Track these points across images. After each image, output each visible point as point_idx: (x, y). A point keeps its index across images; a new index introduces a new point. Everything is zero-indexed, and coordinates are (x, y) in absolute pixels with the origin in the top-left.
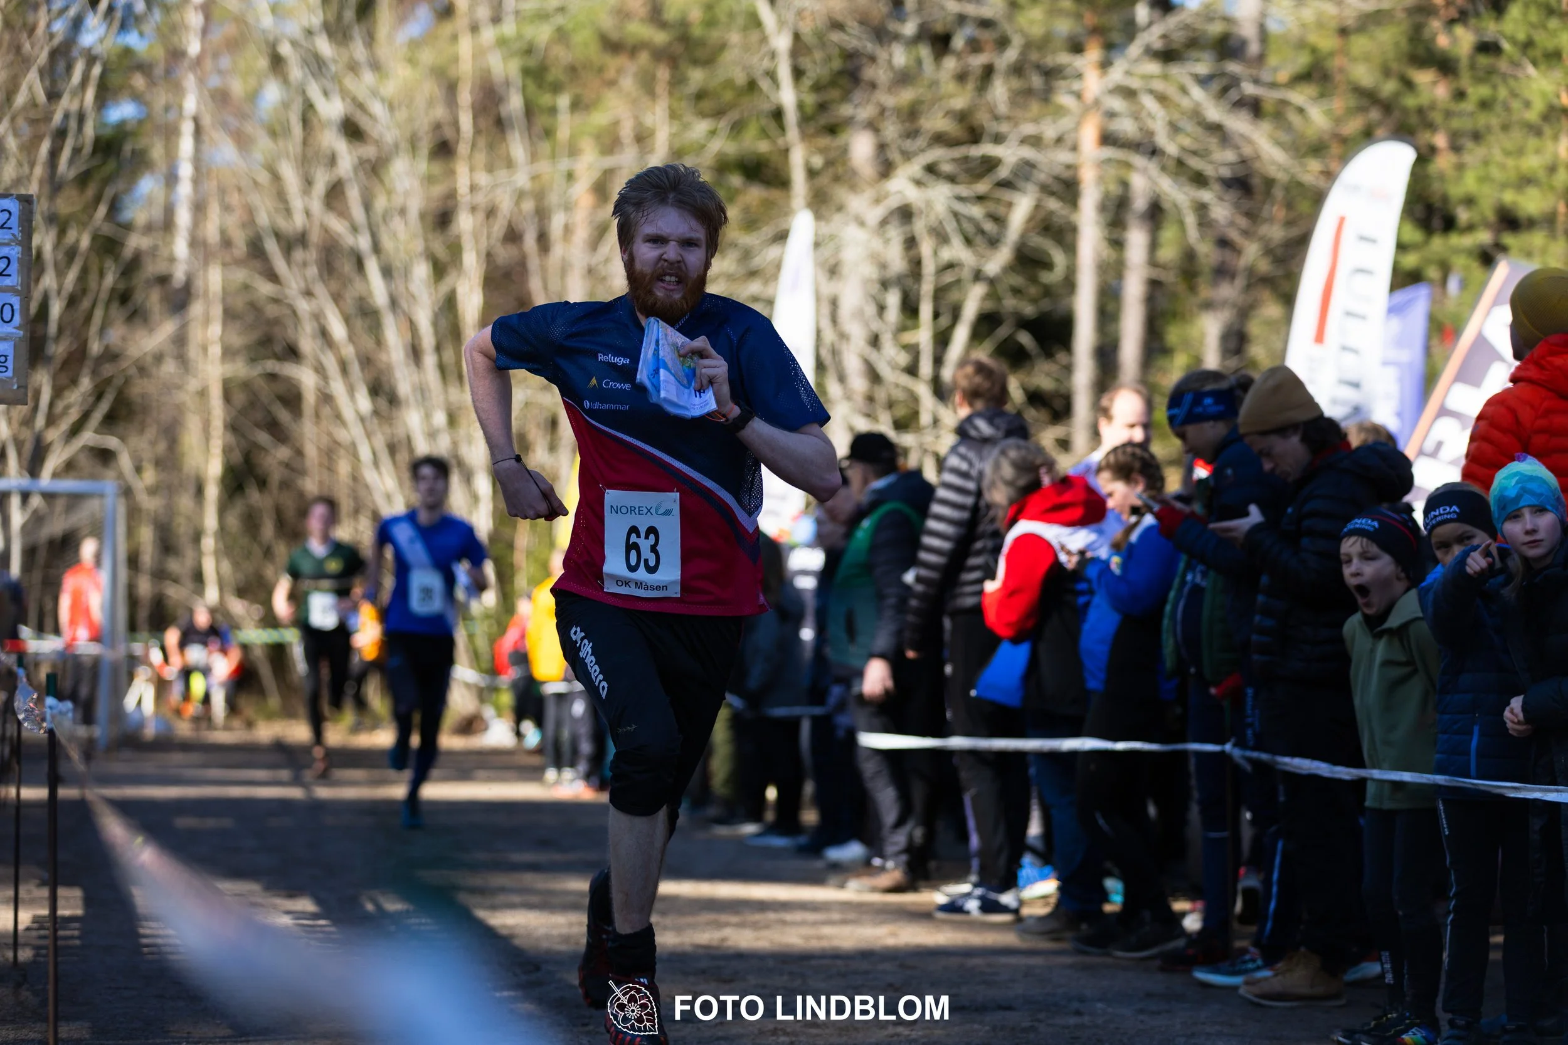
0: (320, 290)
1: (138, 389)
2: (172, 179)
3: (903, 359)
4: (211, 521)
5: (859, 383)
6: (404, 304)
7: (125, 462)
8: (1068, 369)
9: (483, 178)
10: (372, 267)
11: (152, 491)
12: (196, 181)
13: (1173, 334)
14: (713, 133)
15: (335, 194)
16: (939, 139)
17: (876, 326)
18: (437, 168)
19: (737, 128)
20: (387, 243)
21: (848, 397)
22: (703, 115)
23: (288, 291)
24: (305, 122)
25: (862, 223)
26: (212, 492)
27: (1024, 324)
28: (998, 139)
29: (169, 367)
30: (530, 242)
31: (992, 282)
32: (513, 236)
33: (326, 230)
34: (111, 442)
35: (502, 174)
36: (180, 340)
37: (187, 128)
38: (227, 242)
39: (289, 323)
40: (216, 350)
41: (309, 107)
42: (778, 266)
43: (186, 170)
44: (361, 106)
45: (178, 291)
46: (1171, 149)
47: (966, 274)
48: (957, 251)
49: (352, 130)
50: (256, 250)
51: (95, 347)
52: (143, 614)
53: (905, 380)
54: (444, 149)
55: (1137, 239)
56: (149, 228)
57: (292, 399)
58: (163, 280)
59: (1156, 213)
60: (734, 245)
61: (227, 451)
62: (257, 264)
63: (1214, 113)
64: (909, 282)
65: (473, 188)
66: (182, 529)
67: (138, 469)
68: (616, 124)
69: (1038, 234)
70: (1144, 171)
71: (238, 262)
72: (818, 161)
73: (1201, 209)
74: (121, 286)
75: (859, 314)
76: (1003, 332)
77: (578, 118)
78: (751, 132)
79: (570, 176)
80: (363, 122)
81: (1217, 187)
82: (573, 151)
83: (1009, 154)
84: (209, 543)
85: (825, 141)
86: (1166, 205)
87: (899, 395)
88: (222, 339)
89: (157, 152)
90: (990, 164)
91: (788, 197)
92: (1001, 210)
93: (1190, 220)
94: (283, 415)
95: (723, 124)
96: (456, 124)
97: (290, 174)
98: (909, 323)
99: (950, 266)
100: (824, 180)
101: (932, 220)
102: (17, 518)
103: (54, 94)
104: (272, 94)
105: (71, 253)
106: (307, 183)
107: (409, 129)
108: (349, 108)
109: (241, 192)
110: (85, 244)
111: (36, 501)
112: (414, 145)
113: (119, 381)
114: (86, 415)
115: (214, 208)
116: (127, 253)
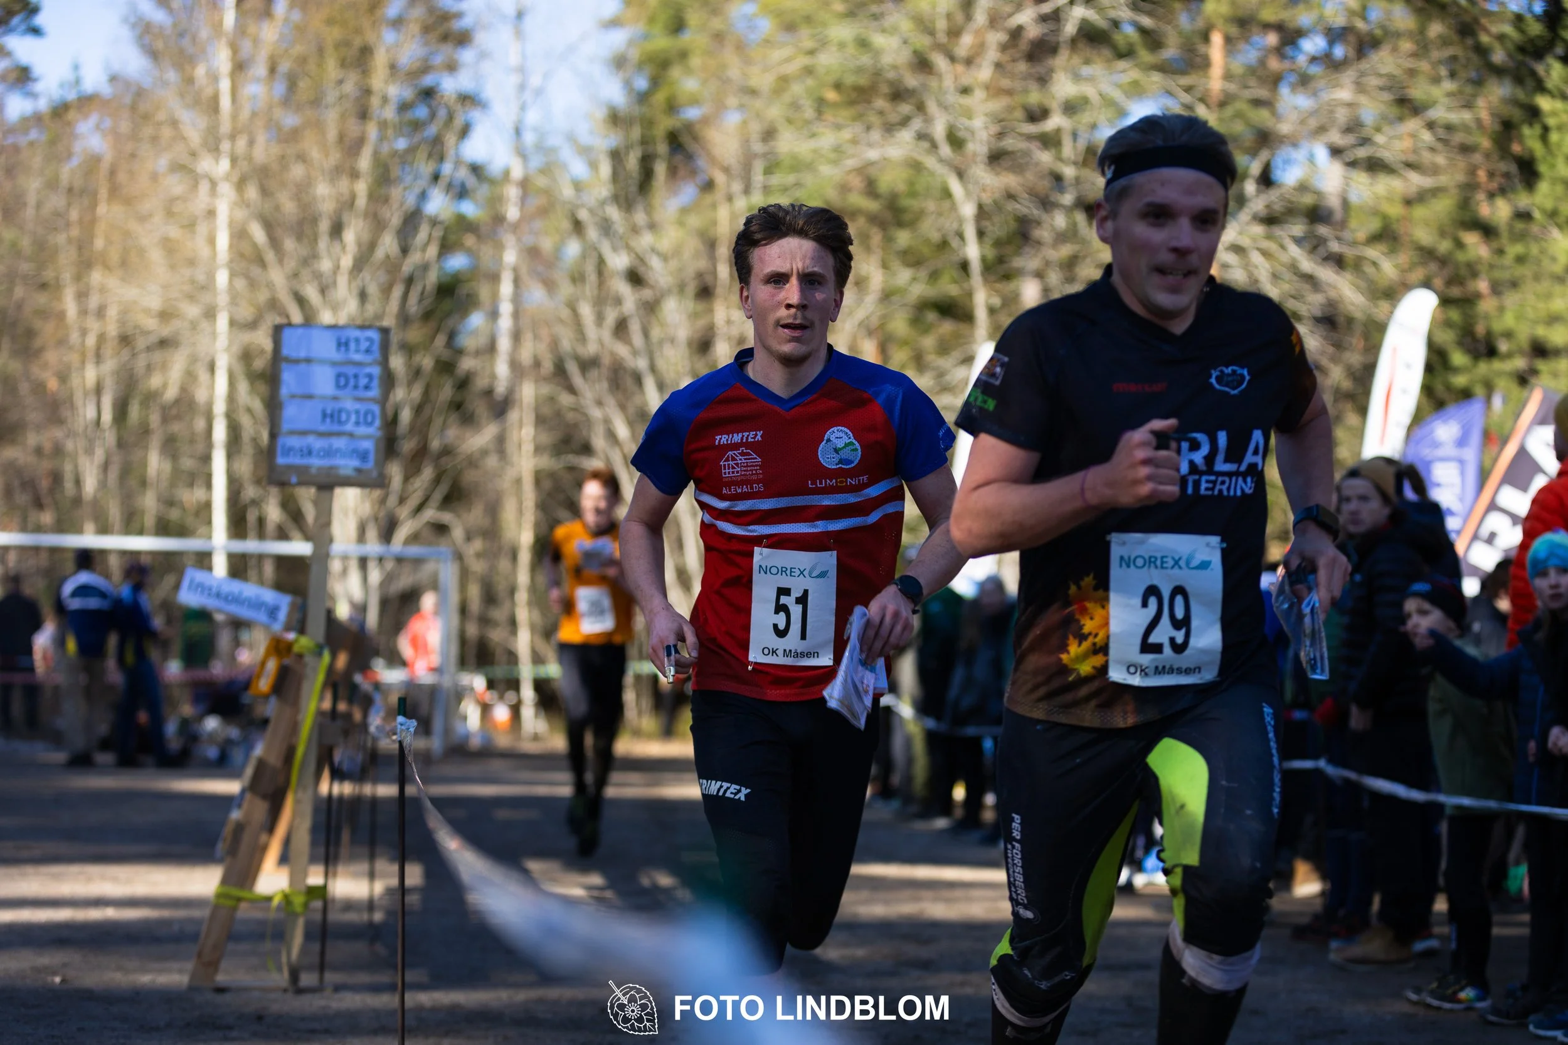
0: (609, 401)
1: (470, 477)
2: (494, 315)
4: (523, 579)
7: (458, 533)
11: (479, 555)
12: (514, 316)
14: (914, 279)
15: (621, 328)
18: (701, 306)
19: (934, 276)
20: (661, 364)
22: (907, 266)
23: (582, 401)
24: (598, 271)
26: (525, 557)
29: (492, 462)
33: (612, 354)
34: (448, 517)
36: (501, 441)
37: (508, 276)
38: (537, 364)
39: (585, 426)
40: (528, 447)
41: (601, 261)
43: (506, 308)
44: (641, 260)
45: (500, 401)
49: (635, 278)
50: (560, 372)
51: (435, 444)
54: (705, 292)
56: (478, 353)
58: (489, 392)
61: (537, 525)
62: (560, 380)
63: (1307, 265)
65: (729, 322)
66: (501, 587)
67: (468, 539)
71: (549, 379)
72: (996, 302)
74: (456, 398)
78: (945, 279)
80: (644, 272)
84: (522, 596)
85: (1003, 284)
88: (533, 438)
89: (484, 294)
91: (973, 327)
95: (923, 274)
96: (714, 273)
97: (586, 311)
100: (1001, 317)
102: (375, 576)
103: (405, 250)
104: (573, 249)
105: (417, 373)
106: (600, 318)
107: (679, 275)
108: (632, 261)
109: (549, 325)
110: (428, 365)
111: (389, 563)
112: (682, 289)
113: (453, 471)
114: (428, 497)
115: (528, 337)
116: (460, 372)
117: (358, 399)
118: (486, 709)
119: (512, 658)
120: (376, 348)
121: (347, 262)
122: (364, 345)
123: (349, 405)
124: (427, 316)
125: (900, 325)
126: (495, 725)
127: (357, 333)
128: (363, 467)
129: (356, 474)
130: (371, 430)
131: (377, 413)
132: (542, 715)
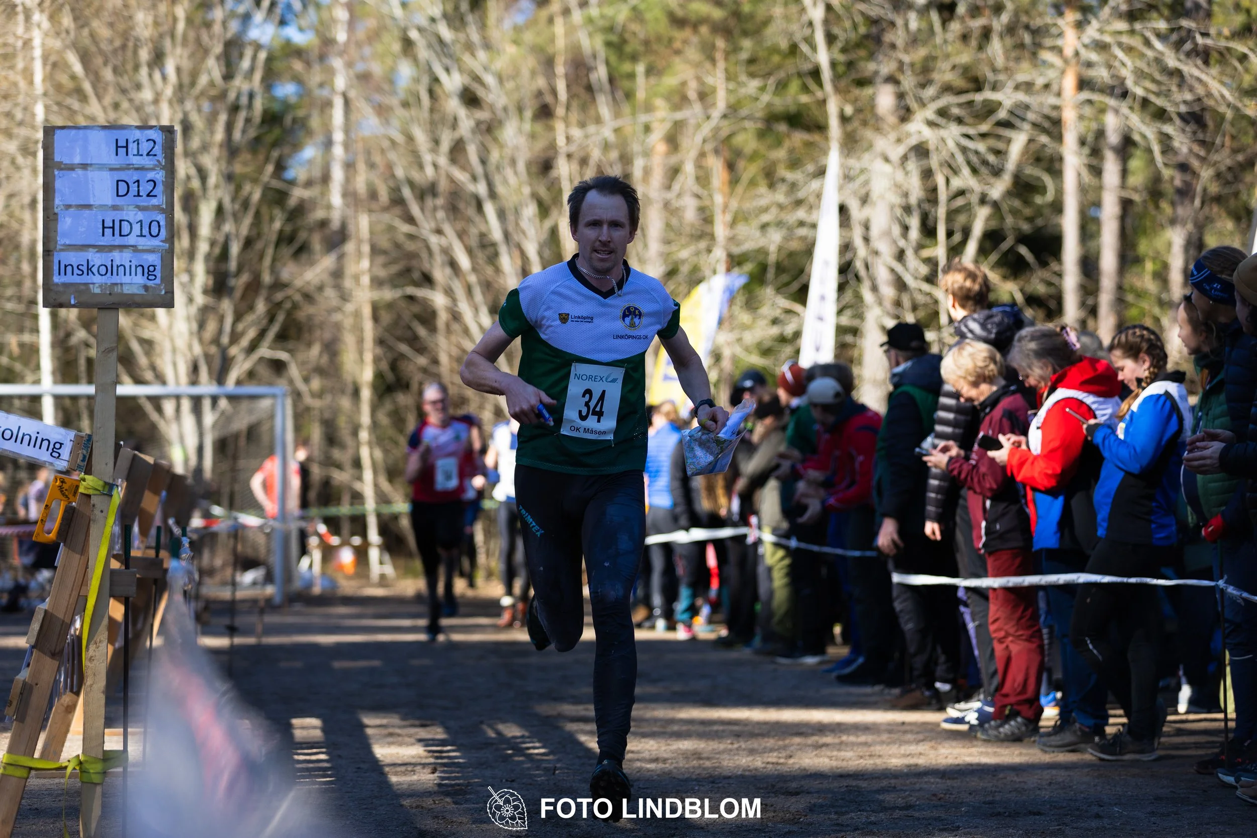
0: (448, 229)
1: (304, 312)
2: (328, 144)
3: (924, 270)
4: (365, 418)
5: (888, 291)
6: (516, 237)
7: (294, 371)
8: (1060, 275)
9: (576, 132)
10: (489, 209)
11: (319, 395)
12: (347, 145)
13: (1143, 247)
14: (763, 89)
15: (457, 150)
16: (947, 89)
17: (902, 243)
18: (539, 127)
19: (782, 86)
20: (500, 189)
21: (880, 303)
22: (752, 76)
23: (421, 230)
24: (431, 92)
25: (887, 160)
26: (366, 394)
27: (1023, 239)
28: (995, 88)
29: (330, 292)
31: (996, 205)
33: (452, 180)
34: (283, 356)
35: (592, 129)
36: (338, 274)
37: (338, 103)
38: (373, 195)
39: (424, 255)
40: (366, 280)
41: (436, 80)
42: (819, 196)
43: (338, 136)
44: (477, 79)
45: (335, 232)
46: (1139, 92)
47: (974, 199)
48: (965, 179)
49: (471, 99)
50: (396, 198)
51: (267, 278)
52: (312, 495)
53: (926, 287)
54: (545, 112)
55: (1111, 167)
56: (309, 184)
57: (428, 317)
58: (323, 224)
59: (1126, 147)
60: (783, 180)
61: (376, 360)
62: (397, 210)
63: (1173, 60)
64: (926, 206)
65: (568, 139)
66: (343, 425)
67: (306, 380)
68: (684, 84)
69: (1031, 164)
70: (1117, 111)
71: (385, 209)
72: (849, 110)
73: (1165, 140)
74: (288, 229)
75: (888, 233)
76: (1005, 246)
77: (653, 80)
78: (794, 86)
79: (647, 129)
80: (480, 92)
81: (1178, 121)
82: (649, 108)
83: (1007, 98)
84: (364, 435)
85: (856, 92)
86: (1136, 137)
87: (920, 299)
88: (370, 270)
89: (315, 122)
90: (990, 108)
91: (827, 139)
92: (1000, 145)
93: (1156, 149)
94: (422, 332)
95: (772, 81)
96: (554, 92)
97: (421, 137)
98: (928, 242)
99: (961, 193)
100: (856, 124)
101: (945, 155)
102: (209, 418)
103: (228, 76)
104: (406, 72)
105: (246, 205)
106: (436, 142)
107: (516, 96)
108: (467, 80)
109: (383, 151)
110: (256, 196)
111: (223, 403)
112: (520, 110)
113: (288, 305)
114: (262, 334)
115: (361, 167)
116: (292, 202)
117: (139, 208)
118: (328, 552)
119: (357, 497)
120: (158, 150)
121: (169, 92)
122: (145, 147)
123: (133, 215)
124: (255, 144)
125: (747, 141)
126: (341, 567)
127: (137, 134)
128: (150, 283)
129: (142, 292)
130: (156, 242)
131: (162, 223)
132: (387, 557)
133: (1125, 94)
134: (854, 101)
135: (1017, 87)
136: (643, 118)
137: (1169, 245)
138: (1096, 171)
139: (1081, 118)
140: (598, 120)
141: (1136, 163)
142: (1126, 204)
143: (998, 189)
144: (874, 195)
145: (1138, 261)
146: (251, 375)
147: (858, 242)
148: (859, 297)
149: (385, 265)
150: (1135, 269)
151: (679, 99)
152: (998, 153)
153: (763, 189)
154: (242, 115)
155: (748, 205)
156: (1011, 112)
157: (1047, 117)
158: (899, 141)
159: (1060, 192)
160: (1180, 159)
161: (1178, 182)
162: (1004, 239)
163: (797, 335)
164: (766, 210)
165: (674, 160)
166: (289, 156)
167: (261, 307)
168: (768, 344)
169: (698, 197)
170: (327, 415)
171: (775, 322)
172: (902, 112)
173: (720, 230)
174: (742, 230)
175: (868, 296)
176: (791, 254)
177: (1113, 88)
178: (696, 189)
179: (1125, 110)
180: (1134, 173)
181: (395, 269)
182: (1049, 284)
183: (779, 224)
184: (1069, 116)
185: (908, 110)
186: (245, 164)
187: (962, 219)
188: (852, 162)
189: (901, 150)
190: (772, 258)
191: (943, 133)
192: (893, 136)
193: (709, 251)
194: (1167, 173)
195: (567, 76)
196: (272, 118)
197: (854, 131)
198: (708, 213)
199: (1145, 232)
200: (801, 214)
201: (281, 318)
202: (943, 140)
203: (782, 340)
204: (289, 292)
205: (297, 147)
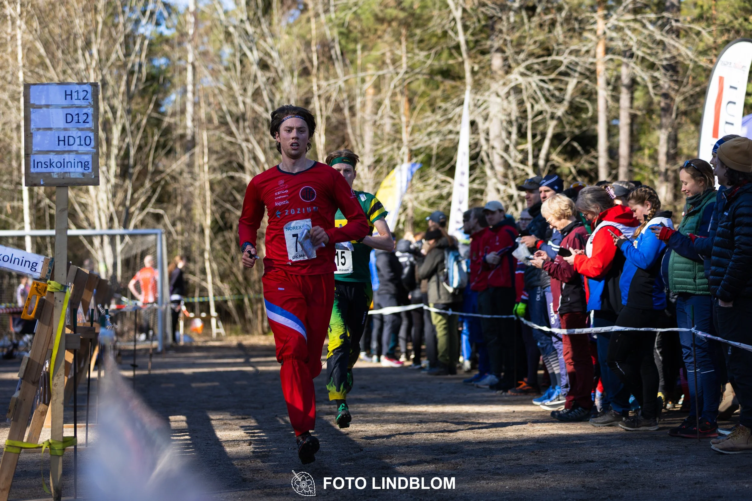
0: (251, 138)
1: (172, 187)
2: (185, 91)
3: (520, 157)
4: (208, 247)
5: (500, 169)
7: (167, 220)
8: (596, 158)
9: (323, 83)
11: (181, 233)
12: (194, 93)
13: (643, 142)
14: (428, 57)
15: (257, 94)
16: (531, 55)
17: (507, 142)
18: (302, 80)
19: (438, 54)
21: (495, 175)
22: (422, 49)
23: (237, 139)
24: (241, 62)
25: (498, 95)
26: (207, 232)
27: (575, 138)
28: (558, 53)
29: (186, 177)
30: (346, 112)
31: (559, 119)
32: (338, 109)
33: (254, 111)
34: (161, 212)
35: (332, 81)
36: (190, 165)
37: (190, 68)
38: (210, 120)
39: (239, 153)
40: (206, 168)
42: (460, 116)
43: (190, 88)
44: (267, 54)
45: (189, 141)
46: (640, 54)
47: (548, 116)
48: (542, 105)
49: (264, 66)
50: (224, 123)
51: (151, 168)
53: (521, 166)
54: (305, 72)
55: (625, 97)
56: (173, 114)
58: (182, 137)
59: (633, 84)
60: (440, 107)
61: (213, 213)
62: (223, 129)
63: (659, 36)
64: (520, 121)
65: (319, 87)
67: (174, 224)
68: (384, 54)
69: (579, 96)
70: (627, 65)
71: (217, 128)
72: (476, 68)
73: (655, 80)
74: (162, 140)
75: (499, 136)
76: (565, 142)
77: (366, 53)
78: (445, 55)
79: (363, 81)
80: (269, 62)
81: (663, 71)
82: (364, 69)
83: (565, 59)
84: (207, 255)
85: (480, 57)
86: (639, 79)
87: (518, 173)
88: (208, 162)
89: (176, 80)
90: (556, 65)
91: (464, 84)
92: (562, 86)
93: (650, 85)
95: (433, 52)
96: (311, 61)
97: (236, 87)
98: (522, 141)
99: (540, 113)
100: (480, 75)
101: (531, 91)
102: (119, 247)
103: (127, 55)
104: (227, 50)
105: (138, 127)
106: (245, 90)
107: (289, 63)
108: (261, 55)
109: (215, 95)
110: (144, 122)
111: (127, 239)
112: (292, 72)
113: (163, 183)
114: (149, 199)
115: (203, 104)
116: (164, 125)
117: (79, 129)
118: (188, 322)
119: (203, 290)
120: (89, 96)
121: (94, 64)
122: (82, 95)
123: (75, 133)
124: (143, 93)
125: (419, 86)
126: (194, 330)
127: (77, 87)
128: (86, 172)
129: (81, 177)
130: (89, 148)
131: (92, 138)
132: (220, 324)
133: (632, 56)
134: (479, 63)
135: (571, 53)
136: (361, 74)
137: (658, 139)
138: (616, 99)
139: (607, 69)
140: (336, 76)
141: (638, 94)
142: (633, 117)
143: (560, 111)
144: (491, 115)
145: (641, 149)
146: (142, 222)
147: (483, 142)
148: (483, 172)
149: (217, 160)
150: (639, 154)
151: (381, 64)
152: (560, 90)
153: (429, 113)
154: (135, 76)
155: (420, 122)
156: (567, 67)
157: (588, 70)
158: (504, 84)
159: (596, 111)
160: (664, 91)
161: (662, 104)
162: (565, 138)
163: (449, 194)
164: (431, 124)
165: (378, 98)
166: (163, 99)
167: (148, 184)
168: (432, 200)
169: (392, 118)
170: (186, 244)
171: (436, 187)
172: (506, 68)
173: (405, 137)
174: (417, 136)
175: (489, 172)
176: (445, 149)
177: (625, 52)
178: (391, 114)
179: (632, 64)
180: (637, 99)
181: (222, 161)
182: (591, 163)
183: (438, 132)
184: (600, 68)
185: (510, 67)
186: (137, 104)
187: (541, 127)
188: (478, 97)
189: (506, 89)
190: (434, 152)
191: (530, 79)
192: (501, 82)
193: (399, 148)
194: (656, 99)
195: (317, 51)
196: (152, 78)
197: (480, 80)
198: (398, 127)
199: (644, 133)
200: (450, 126)
201: (159, 190)
202: (530, 84)
203: (441, 197)
204: (163, 175)
205: (166, 93)
